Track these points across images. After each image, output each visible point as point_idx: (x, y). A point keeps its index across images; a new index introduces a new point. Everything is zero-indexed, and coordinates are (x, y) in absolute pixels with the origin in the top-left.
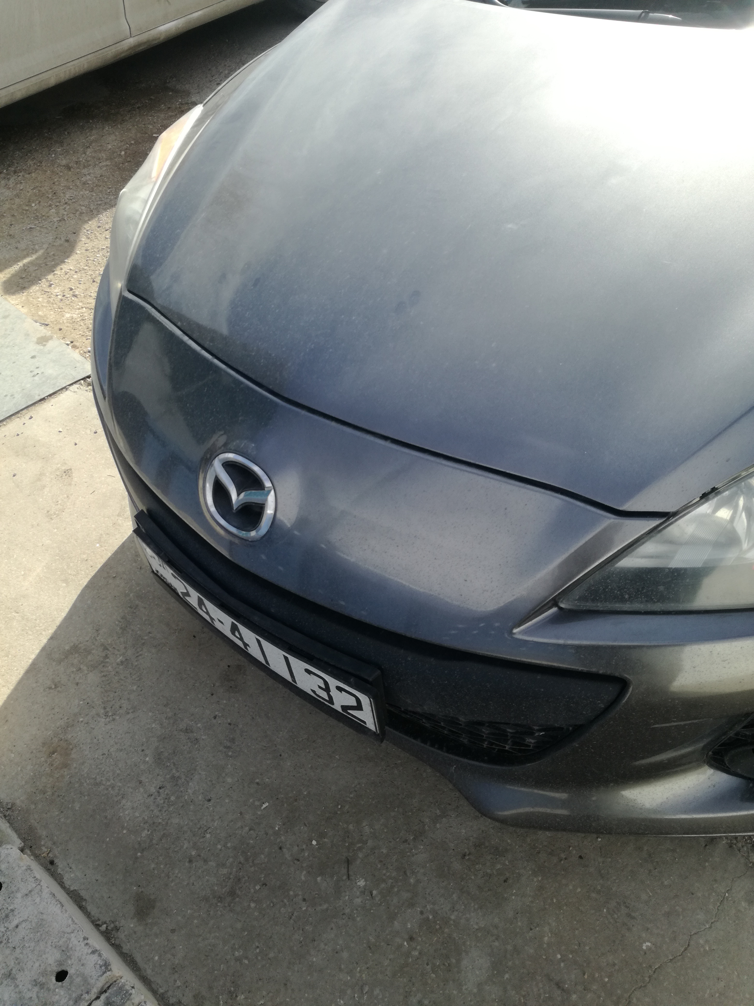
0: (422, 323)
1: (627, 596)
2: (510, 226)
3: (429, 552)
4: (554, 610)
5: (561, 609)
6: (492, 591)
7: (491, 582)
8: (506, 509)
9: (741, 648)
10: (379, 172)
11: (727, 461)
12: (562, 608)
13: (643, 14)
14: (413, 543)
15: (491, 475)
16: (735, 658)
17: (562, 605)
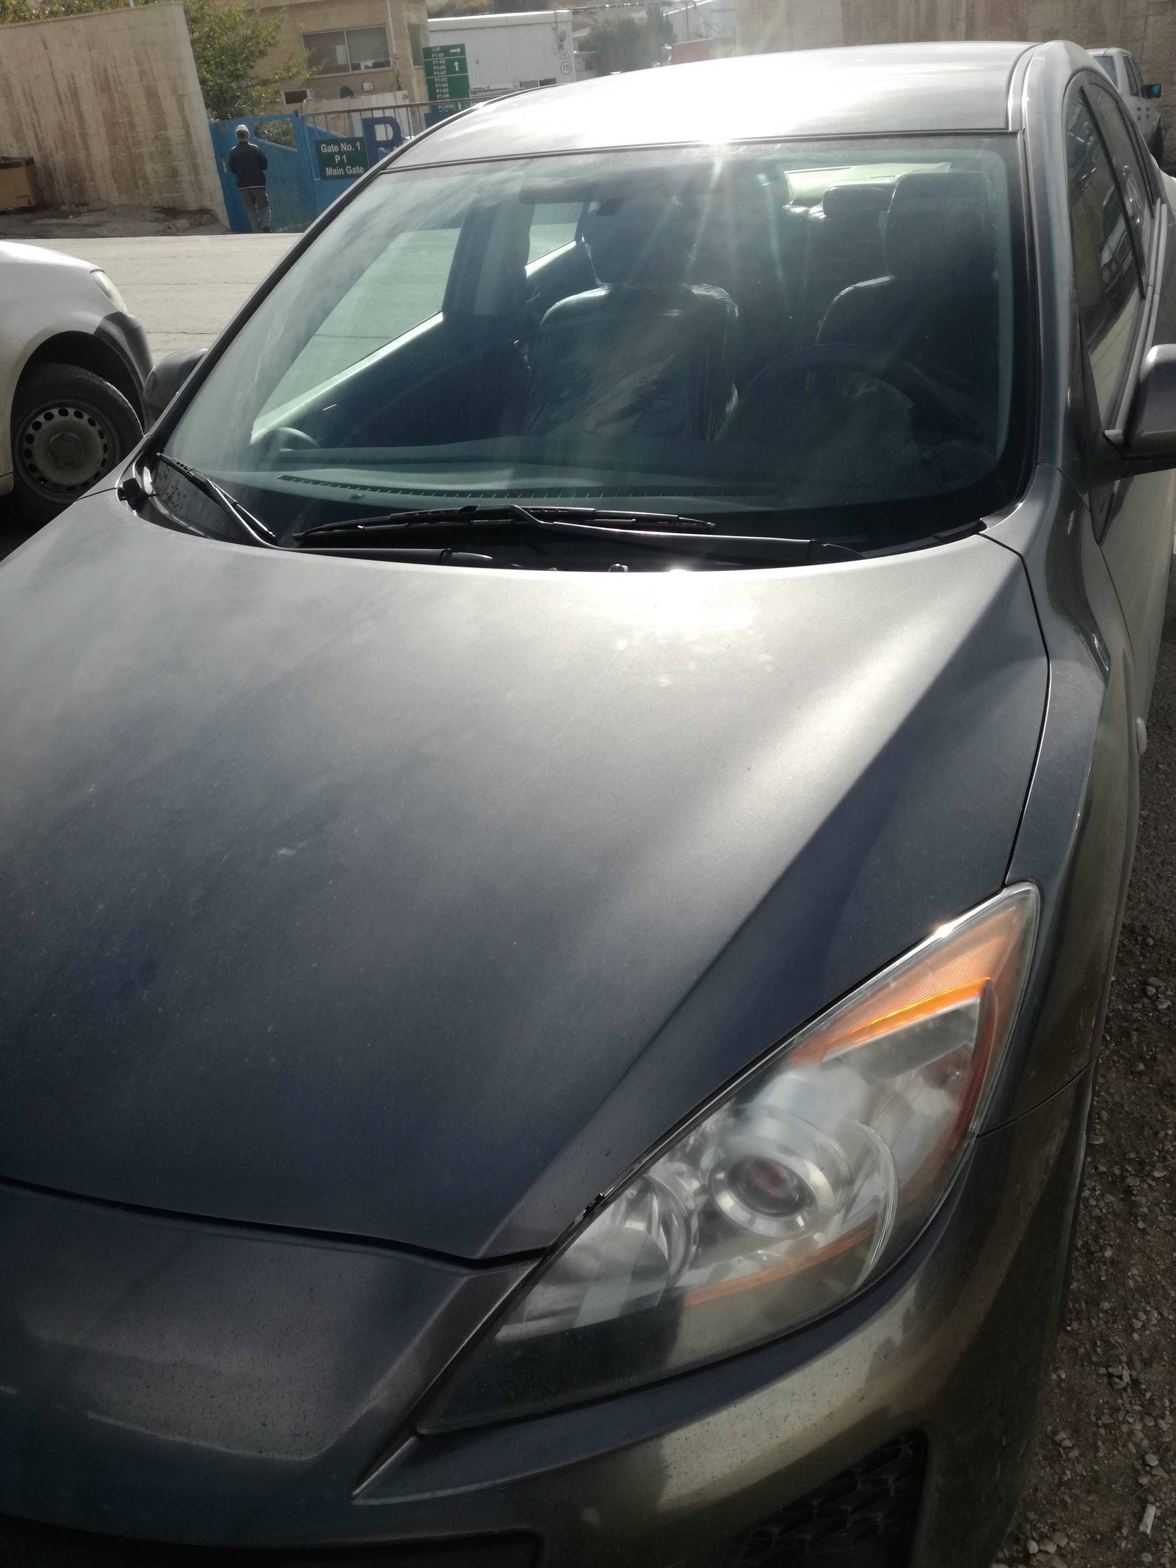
0: (160, 1010)
1: (513, 1394)
2: (283, 851)
3: (201, 1387)
4: (411, 1440)
5: (421, 1437)
6: (307, 1434)
7: (305, 1419)
8: (311, 1290)
9: (686, 1440)
10: (92, 790)
11: (607, 1155)
12: (422, 1435)
13: (445, 554)
14: (173, 1377)
15: (283, 1238)
16: (681, 1458)
17: (423, 1431)
